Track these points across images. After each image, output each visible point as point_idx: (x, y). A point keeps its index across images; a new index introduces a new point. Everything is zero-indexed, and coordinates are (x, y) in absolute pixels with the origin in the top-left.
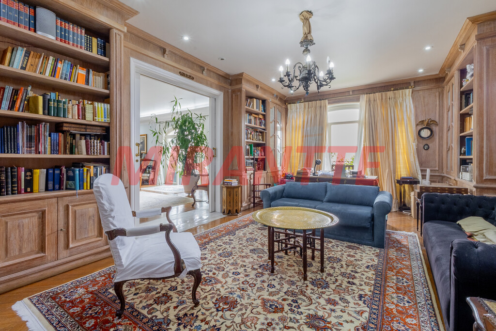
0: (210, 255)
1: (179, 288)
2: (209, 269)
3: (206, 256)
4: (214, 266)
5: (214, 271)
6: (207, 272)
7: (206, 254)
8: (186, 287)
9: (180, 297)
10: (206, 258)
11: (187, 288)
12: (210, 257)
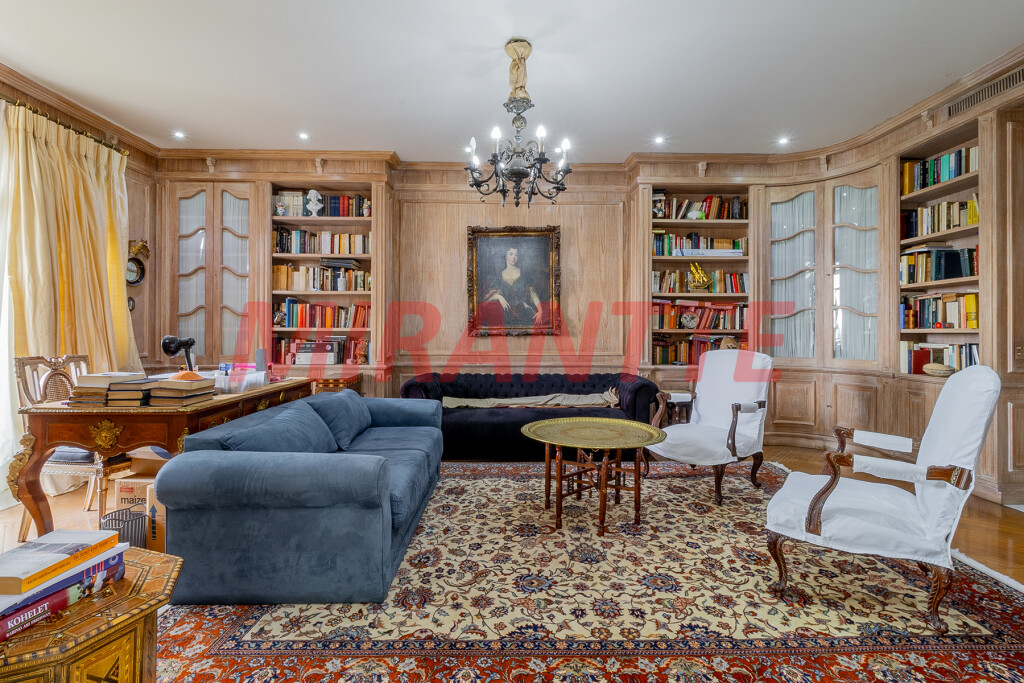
0: (699, 601)
1: (815, 570)
2: (734, 574)
3: (710, 603)
4: (719, 574)
5: (727, 566)
6: (743, 571)
7: (707, 609)
8: (800, 566)
9: (817, 558)
10: (718, 599)
11: (800, 564)
12: (703, 595)
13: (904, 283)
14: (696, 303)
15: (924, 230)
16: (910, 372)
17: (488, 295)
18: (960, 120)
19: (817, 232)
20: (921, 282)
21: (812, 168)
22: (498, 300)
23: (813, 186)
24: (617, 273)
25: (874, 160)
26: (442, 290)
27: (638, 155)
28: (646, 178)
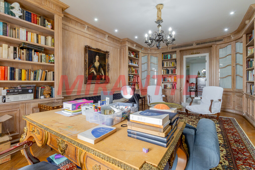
13: (163, 74)
14: (133, 76)
15: (165, 66)
16: (164, 88)
17: (91, 70)
18: (174, 50)
19: (147, 63)
20: (165, 74)
21: (147, 51)
22: (93, 72)
23: (147, 54)
24: (118, 67)
25: (158, 52)
26: (75, 67)
27: (128, 39)
28: (128, 45)
